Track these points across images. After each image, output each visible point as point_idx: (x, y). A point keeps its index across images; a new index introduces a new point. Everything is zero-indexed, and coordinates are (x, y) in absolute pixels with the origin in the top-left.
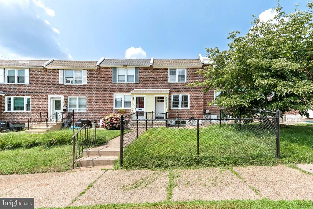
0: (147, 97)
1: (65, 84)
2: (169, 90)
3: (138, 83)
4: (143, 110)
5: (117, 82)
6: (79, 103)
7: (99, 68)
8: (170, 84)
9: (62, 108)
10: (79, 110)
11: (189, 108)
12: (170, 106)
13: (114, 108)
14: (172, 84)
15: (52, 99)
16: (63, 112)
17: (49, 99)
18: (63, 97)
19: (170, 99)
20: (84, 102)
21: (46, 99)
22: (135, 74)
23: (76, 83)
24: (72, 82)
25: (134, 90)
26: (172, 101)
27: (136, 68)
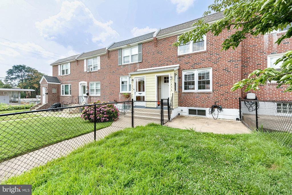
0: (147, 77)
1: (88, 71)
2: (179, 65)
3: (141, 62)
4: (143, 94)
5: (123, 64)
6: (96, 88)
7: (107, 52)
8: (180, 57)
9: (86, 92)
10: (96, 94)
11: (211, 90)
12: (180, 87)
13: (121, 92)
14: (183, 56)
15: (81, 85)
16: (87, 96)
17: (79, 85)
18: (86, 83)
19: (180, 78)
20: (99, 87)
21: (78, 85)
22: (139, 52)
23: (94, 69)
24: (91, 69)
25: (138, 70)
26: (183, 80)
27: (139, 44)
